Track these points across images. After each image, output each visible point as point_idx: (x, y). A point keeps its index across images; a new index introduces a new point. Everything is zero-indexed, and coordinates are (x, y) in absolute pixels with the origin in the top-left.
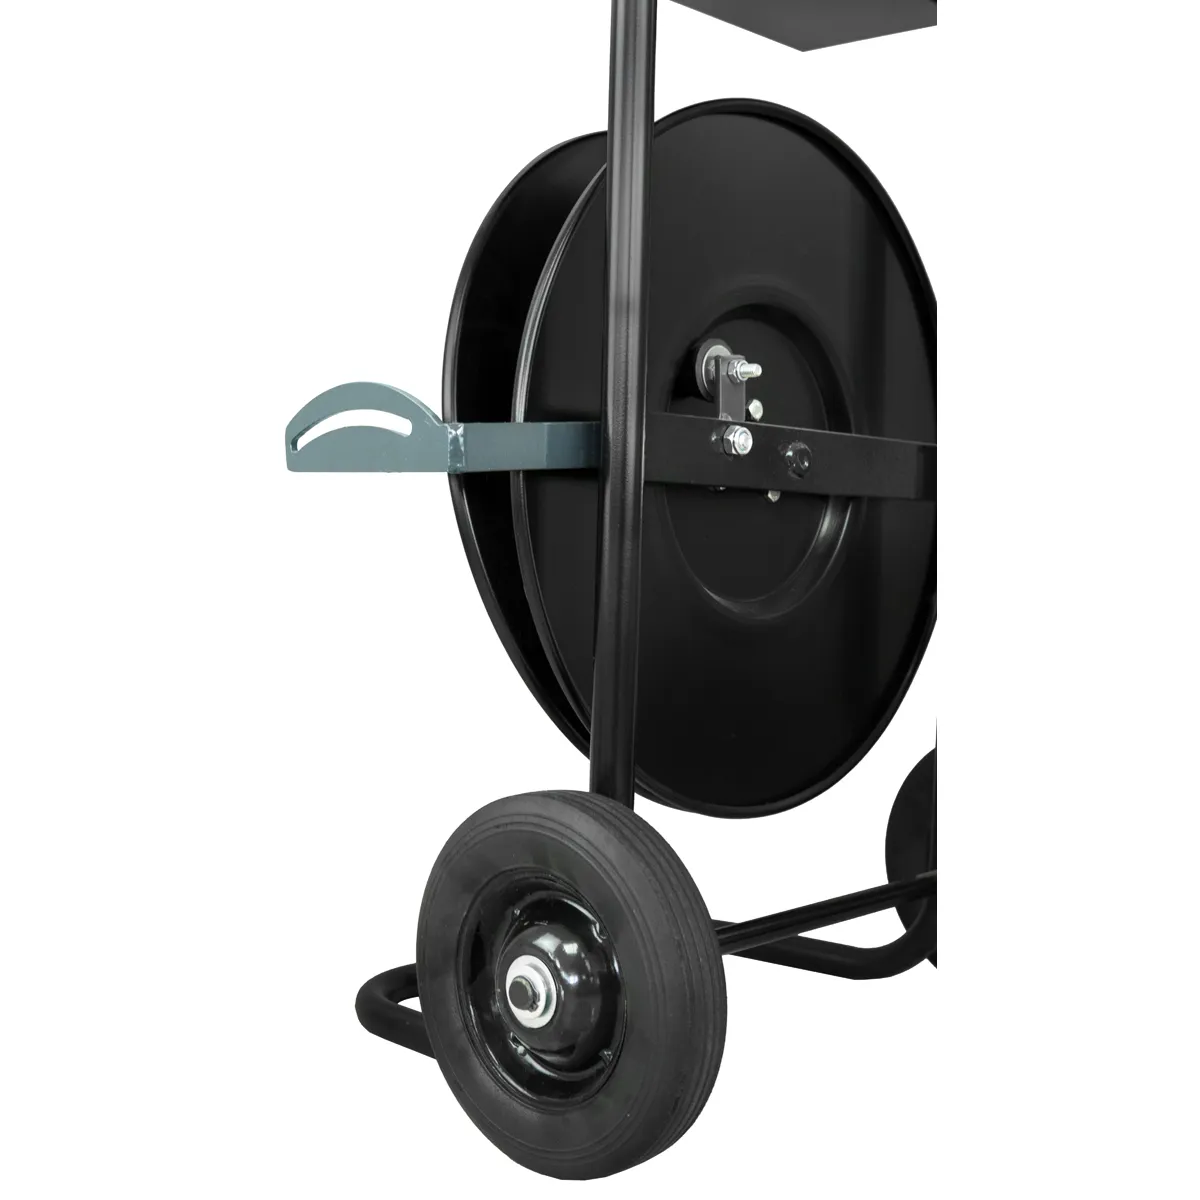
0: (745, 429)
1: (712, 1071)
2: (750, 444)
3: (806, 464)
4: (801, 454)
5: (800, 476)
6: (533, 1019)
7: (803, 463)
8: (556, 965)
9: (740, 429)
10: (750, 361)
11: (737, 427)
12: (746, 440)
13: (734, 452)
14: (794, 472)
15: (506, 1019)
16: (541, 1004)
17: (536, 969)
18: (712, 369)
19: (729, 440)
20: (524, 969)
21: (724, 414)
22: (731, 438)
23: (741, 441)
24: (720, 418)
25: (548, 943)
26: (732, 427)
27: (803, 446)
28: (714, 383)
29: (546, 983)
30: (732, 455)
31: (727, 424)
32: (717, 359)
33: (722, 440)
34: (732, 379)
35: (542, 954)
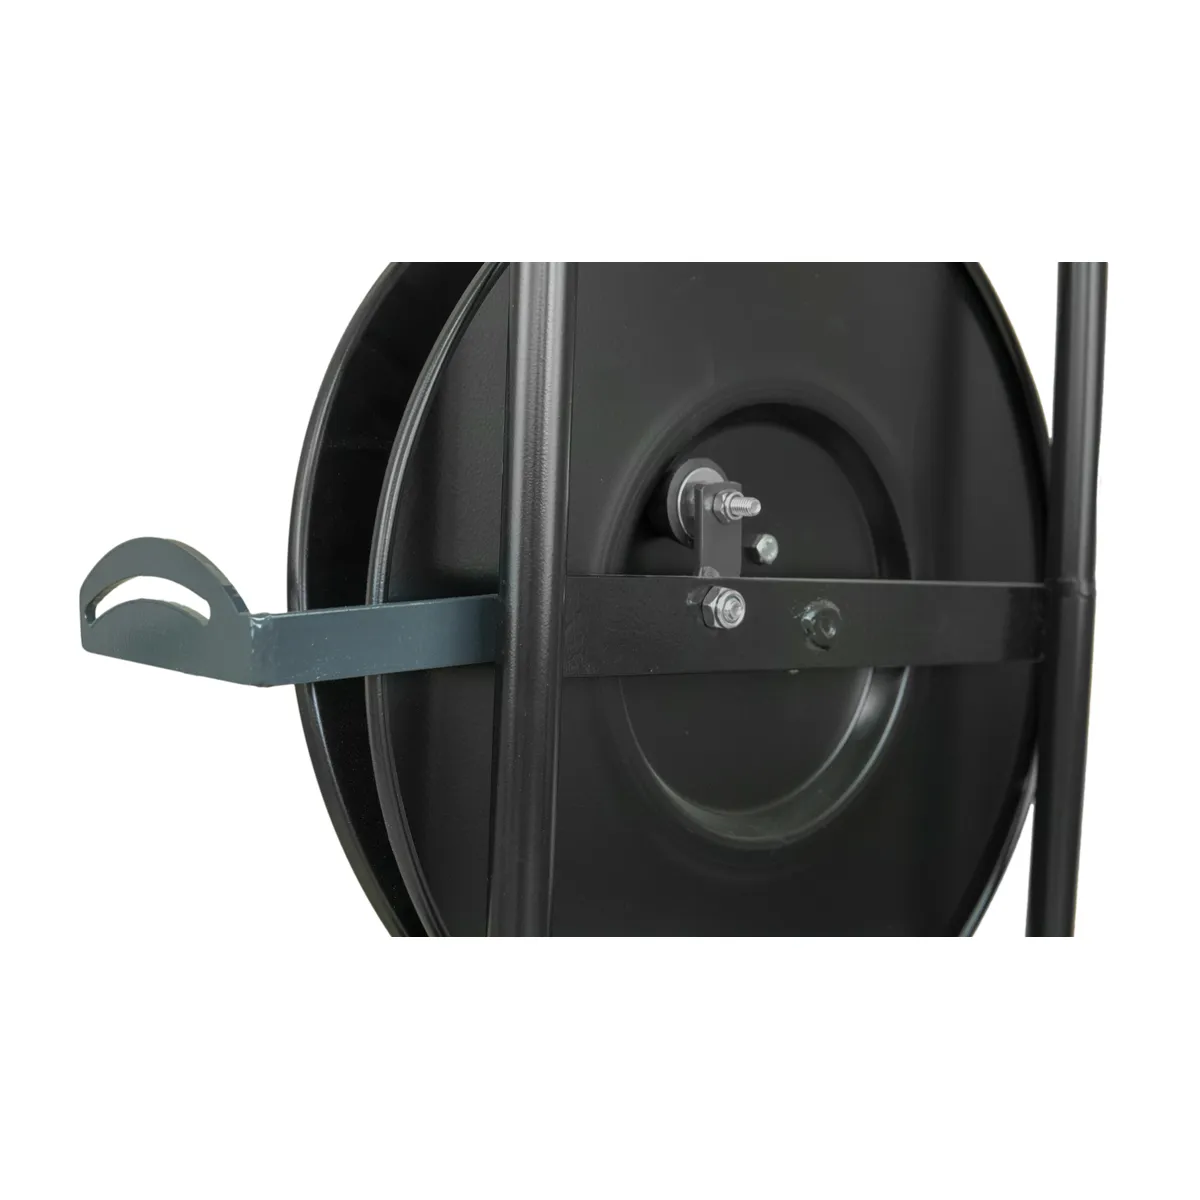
0: (737, 593)
2: (741, 613)
3: (833, 631)
4: (825, 618)
5: (825, 647)
7: (827, 630)
9: (727, 592)
10: (747, 494)
11: (723, 589)
12: (735, 608)
13: (716, 625)
14: (814, 642)
18: (692, 499)
19: (709, 609)
21: (708, 569)
22: (712, 605)
23: (729, 608)
24: (700, 577)
26: (715, 588)
27: (830, 605)
28: (692, 521)
30: (715, 628)
31: (710, 585)
32: (697, 489)
33: (701, 608)
34: (718, 517)
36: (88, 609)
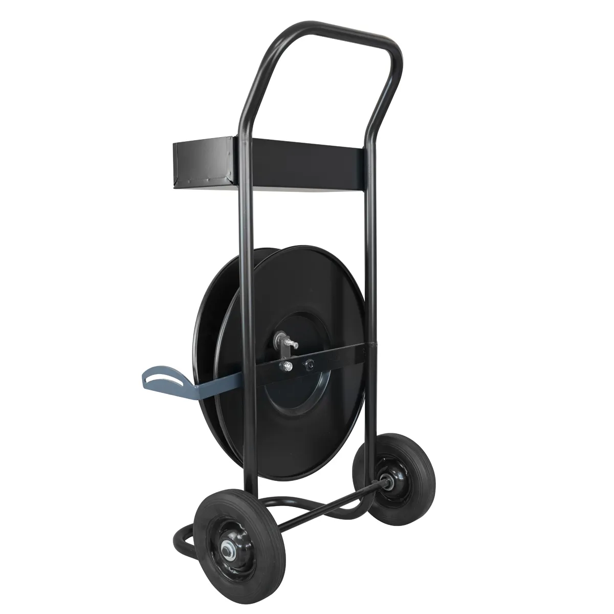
1: (283, 571)
2: (291, 367)
3: (312, 366)
4: (310, 364)
5: (310, 370)
6: (230, 559)
8: (235, 542)
9: (289, 363)
10: (292, 340)
11: (287, 362)
13: (286, 371)
14: (308, 369)
15: (223, 559)
16: (232, 554)
17: (229, 544)
18: (279, 341)
20: (225, 544)
21: (283, 358)
22: (285, 366)
23: (289, 367)
24: (281, 360)
25: (232, 535)
27: (310, 360)
28: (279, 346)
29: (233, 548)
31: (284, 361)
33: (283, 366)
34: (285, 345)
35: (230, 540)
36: (144, 380)
